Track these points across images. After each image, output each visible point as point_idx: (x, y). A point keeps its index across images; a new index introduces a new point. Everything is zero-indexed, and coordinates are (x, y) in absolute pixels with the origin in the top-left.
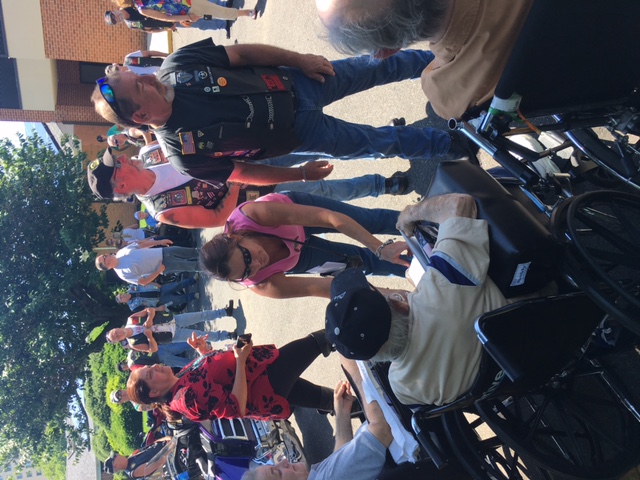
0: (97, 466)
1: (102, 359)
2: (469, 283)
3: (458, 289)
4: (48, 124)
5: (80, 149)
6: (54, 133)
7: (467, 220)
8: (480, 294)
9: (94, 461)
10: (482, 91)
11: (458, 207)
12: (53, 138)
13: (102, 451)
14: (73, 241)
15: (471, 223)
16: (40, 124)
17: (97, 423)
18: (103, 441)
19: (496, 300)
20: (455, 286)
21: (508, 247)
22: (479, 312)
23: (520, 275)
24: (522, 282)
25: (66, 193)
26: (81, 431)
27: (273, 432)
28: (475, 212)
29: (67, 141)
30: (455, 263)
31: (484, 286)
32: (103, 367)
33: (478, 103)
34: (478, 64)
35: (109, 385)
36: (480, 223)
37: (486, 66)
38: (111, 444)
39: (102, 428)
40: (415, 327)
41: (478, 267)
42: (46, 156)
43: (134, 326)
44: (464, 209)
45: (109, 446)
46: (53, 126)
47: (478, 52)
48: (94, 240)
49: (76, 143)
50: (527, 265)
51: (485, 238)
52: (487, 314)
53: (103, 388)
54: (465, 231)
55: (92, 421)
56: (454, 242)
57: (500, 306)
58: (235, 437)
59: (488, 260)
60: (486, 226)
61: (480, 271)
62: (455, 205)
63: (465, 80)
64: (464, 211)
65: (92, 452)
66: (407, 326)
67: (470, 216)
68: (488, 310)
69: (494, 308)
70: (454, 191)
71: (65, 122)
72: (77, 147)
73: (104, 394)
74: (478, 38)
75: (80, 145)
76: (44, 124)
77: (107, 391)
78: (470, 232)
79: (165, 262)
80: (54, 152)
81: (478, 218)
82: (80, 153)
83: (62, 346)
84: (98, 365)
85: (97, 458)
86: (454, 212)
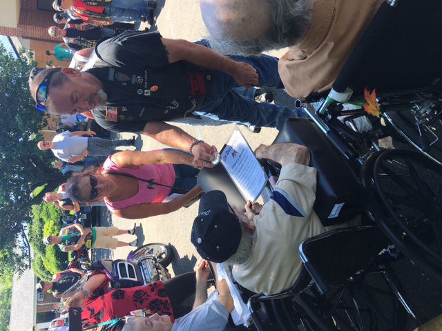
0: (35, 279)
1: (42, 208)
2: (299, 215)
3: (291, 218)
4: (11, 37)
5: (34, 59)
6: (15, 44)
7: (302, 167)
8: (306, 223)
9: (33, 276)
10: (324, 83)
11: (297, 156)
12: (14, 48)
13: (39, 270)
14: (25, 124)
15: (305, 169)
16: (6, 37)
17: (36, 251)
18: (40, 263)
19: (317, 229)
20: (289, 216)
21: (329, 191)
22: (303, 237)
23: (336, 211)
24: (336, 216)
25: (21, 90)
26: (23, 258)
27: (155, 277)
28: (308, 161)
29: (24, 52)
30: (290, 199)
31: (310, 217)
32: (42, 214)
33: (319, 91)
34: (324, 64)
35: (46, 226)
36: (311, 169)
37: (329, 66)
38: (45, 266)
39: (40, 255)
40: (257, 244)
41: (307, 203)
42: (8, 61)
43: (63, 192)
44: (301, 158)
45: (44, 267)
46: (15, 39)
47: (325, 55)
48: (40, 126)
49: (31, 54)
50: (341, 205)
51: (314, 181)
52: (309, 239)
53: (41, 228)
54: (300, 175)
55: (33, 250)
56: (292, 182)
57: (319, 233)
58: (128, 278)
59: (314, 198)
60: (316, 173)
61: (308, 206)
62: (295, 154)
63: (312, 74)
64: (301, 160)
65: (32, 270)
66: (251, 243)
67: (304, 164)
68: (310, 236)
69: (314, 235)
70: (295, 142)
71: (24, 37)
72: (32, 57)
73: (42, 232)
74: (326, 45)
75: (34, 56)
76: (9, 37)
77: (44, 230)
78: (304, 176)
79: (89, 148)
80: (14, 59)
81: (310, 165)
82: (33, 61)
83: (13, 198)
84: (39, 212)
85: (35, 275)
86: (293, 159)
